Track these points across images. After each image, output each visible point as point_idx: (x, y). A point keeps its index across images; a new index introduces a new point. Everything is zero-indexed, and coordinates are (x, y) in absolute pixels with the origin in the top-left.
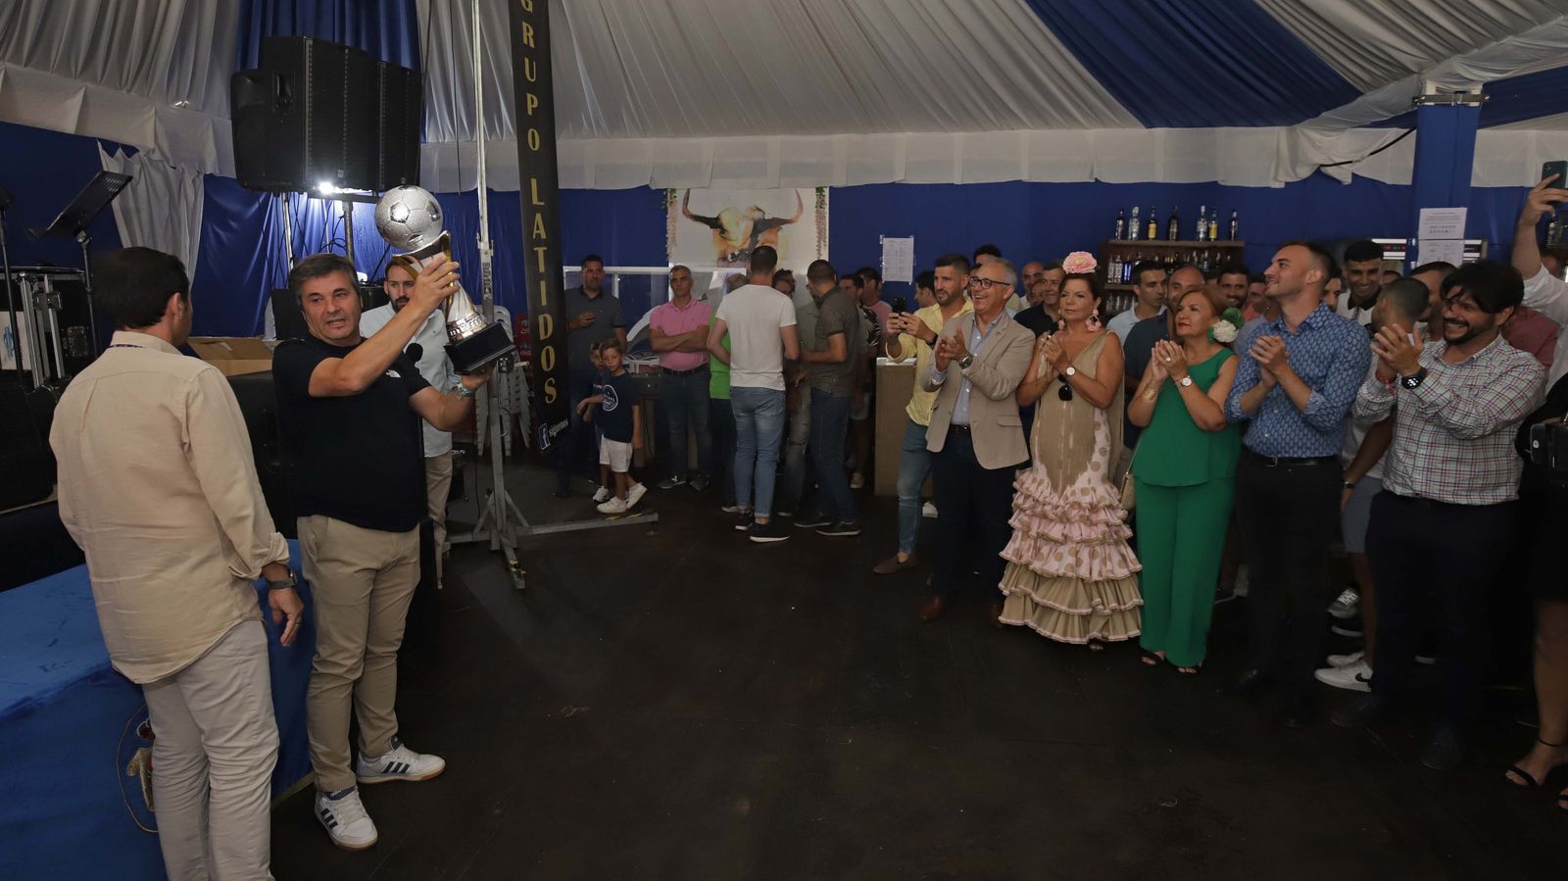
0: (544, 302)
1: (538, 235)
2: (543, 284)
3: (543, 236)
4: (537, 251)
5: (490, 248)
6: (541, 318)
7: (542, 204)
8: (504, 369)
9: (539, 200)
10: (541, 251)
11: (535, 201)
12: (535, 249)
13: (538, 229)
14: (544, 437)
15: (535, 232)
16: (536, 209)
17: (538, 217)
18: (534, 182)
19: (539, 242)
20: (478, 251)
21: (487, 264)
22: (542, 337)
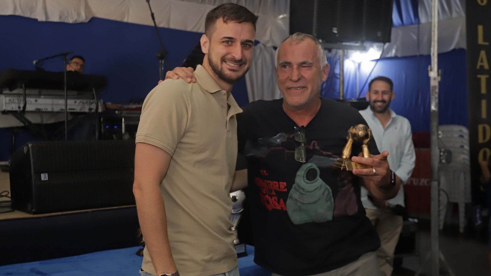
0: (484, 115)
1: (482, 67)
2: (484, 103)
3: (486, 66)
4: (479, 79)
5: (438, 75)
6: (480, 127)
7: (487, 44)
8: (444, 161)
9: (485, 40)
10: (483, 78)
11: (481, 41)
12: (479, 76)
13: (482, 61)
14: (478, 215)
15: (479, 64)
16: (482, 47)
17: (483, 54)
18: (480, 28)
19: (482, 71)
20: (428, 78)
21: (435, 87)
22: (481, 140)
